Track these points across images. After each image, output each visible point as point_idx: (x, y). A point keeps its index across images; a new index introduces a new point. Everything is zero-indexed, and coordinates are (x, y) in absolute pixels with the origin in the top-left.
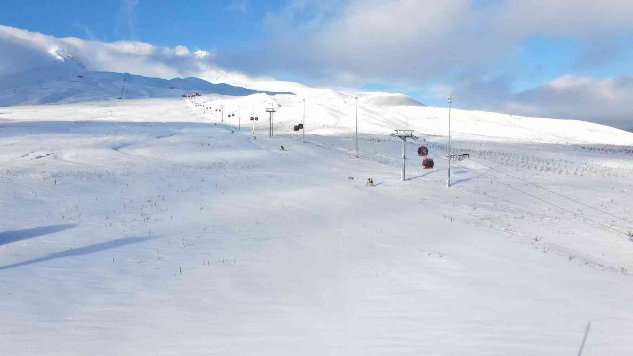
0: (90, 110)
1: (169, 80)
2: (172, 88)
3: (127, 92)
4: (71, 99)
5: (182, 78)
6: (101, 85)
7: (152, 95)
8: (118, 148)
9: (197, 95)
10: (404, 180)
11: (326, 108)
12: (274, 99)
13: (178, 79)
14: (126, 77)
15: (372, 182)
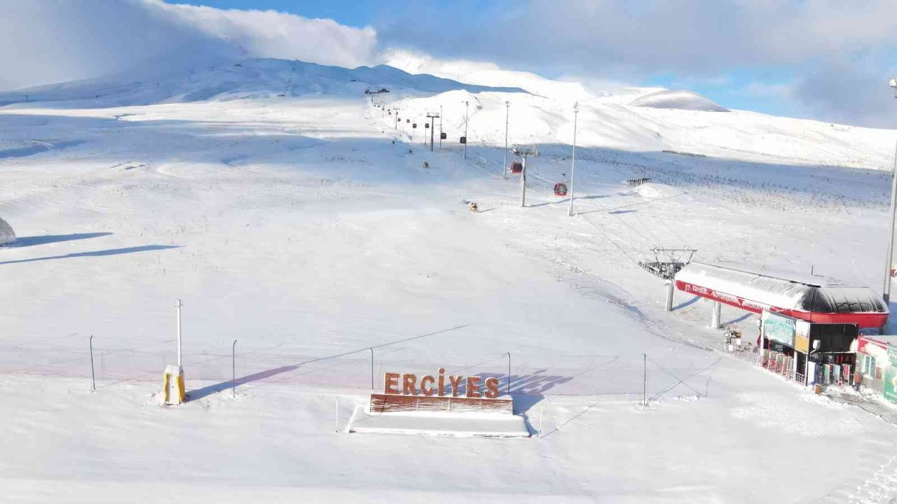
0: (239, 111)
1: (351, 70)
2: (354, 81)
3: (295, 86)
4: (224, 95)
5: (371, 66)
6: (263, 77)
7: (327, 91)
8: (229, 161)
9: (384, 91)
10: (524, 206)
11: (543, 111)
12: (476, 98)
13: (364, 68)
14: (297, 66)
15: (475, 207)
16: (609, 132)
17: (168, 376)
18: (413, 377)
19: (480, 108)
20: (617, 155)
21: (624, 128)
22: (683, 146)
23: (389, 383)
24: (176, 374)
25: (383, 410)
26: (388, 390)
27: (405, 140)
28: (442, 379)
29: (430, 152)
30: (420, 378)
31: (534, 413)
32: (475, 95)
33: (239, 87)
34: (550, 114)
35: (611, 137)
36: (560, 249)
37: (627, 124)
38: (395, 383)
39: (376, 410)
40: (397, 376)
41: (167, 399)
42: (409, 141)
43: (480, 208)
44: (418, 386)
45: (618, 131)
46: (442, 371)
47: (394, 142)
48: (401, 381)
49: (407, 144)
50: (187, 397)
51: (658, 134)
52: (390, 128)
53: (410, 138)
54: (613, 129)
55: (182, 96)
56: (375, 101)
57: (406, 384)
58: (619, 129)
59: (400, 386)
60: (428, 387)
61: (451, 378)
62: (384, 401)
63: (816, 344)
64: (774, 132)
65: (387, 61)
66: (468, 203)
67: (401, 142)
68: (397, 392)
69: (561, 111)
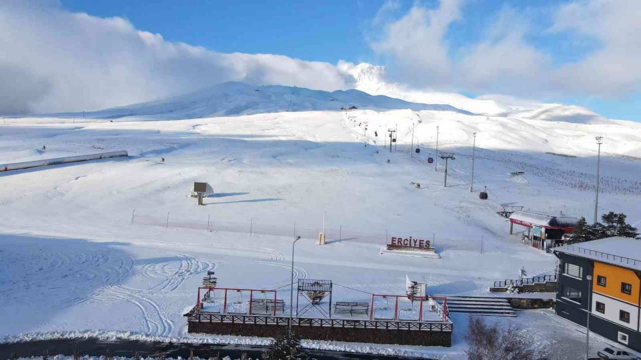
1: (330, 93)
2: (333, 100)
3: (294, 104)
4: (249, 111)
5: (344, 90)
6: (273, 98)
9: (354, 108)
10: (445, 186)
11: (464, 124)
12: (418, 115)
13: (340, 91)
14: (295, 91)
15: (419, 186)
16: (509, 139)
17: (321, 235)
18: (401, 239)
19: (420, 122)
20: (512, 155)
21: (521, 136)
22: (563, 149)
23: (393, 241)
24: (323, 234)
25: (391, 249)
26: (392, 243)
27: (371, 143)
28: (410, 240)
29: (389, 153)
30: (403, 240)
31: (442, 254)
32: (417, 112)
33: (258, 104)
34: (468, 126)
35: (510, 143)
36: (462, 207)
37: (524, 134)
38: (395, 241)
39: (388, 249)
40: (396, 238)
41: (320, 243)
42: (374, 144)
43: (421, 186)
44: (402, 242)
45: (516, 138)
46: (411, 237)
47: (366, 146)
48: (397, 240)
49: (373, 146)
50: (326, 243)
51: (546, 141)
52: (361, 135)
53: (375, 142)
54: (511, 137)
55: (224, 111)
56: (348, 115)
57: (398, 241)
58: (517, 136)
59: (396, 242)
60: (406, 243)
61: (414, 240)
62: (391, 247)
63: (546, 235)
64: (635, 140)
65: (355, 87)
66: (414, 184)
67: (369, 145)
68: (395, 244)
69: (477, 124)
